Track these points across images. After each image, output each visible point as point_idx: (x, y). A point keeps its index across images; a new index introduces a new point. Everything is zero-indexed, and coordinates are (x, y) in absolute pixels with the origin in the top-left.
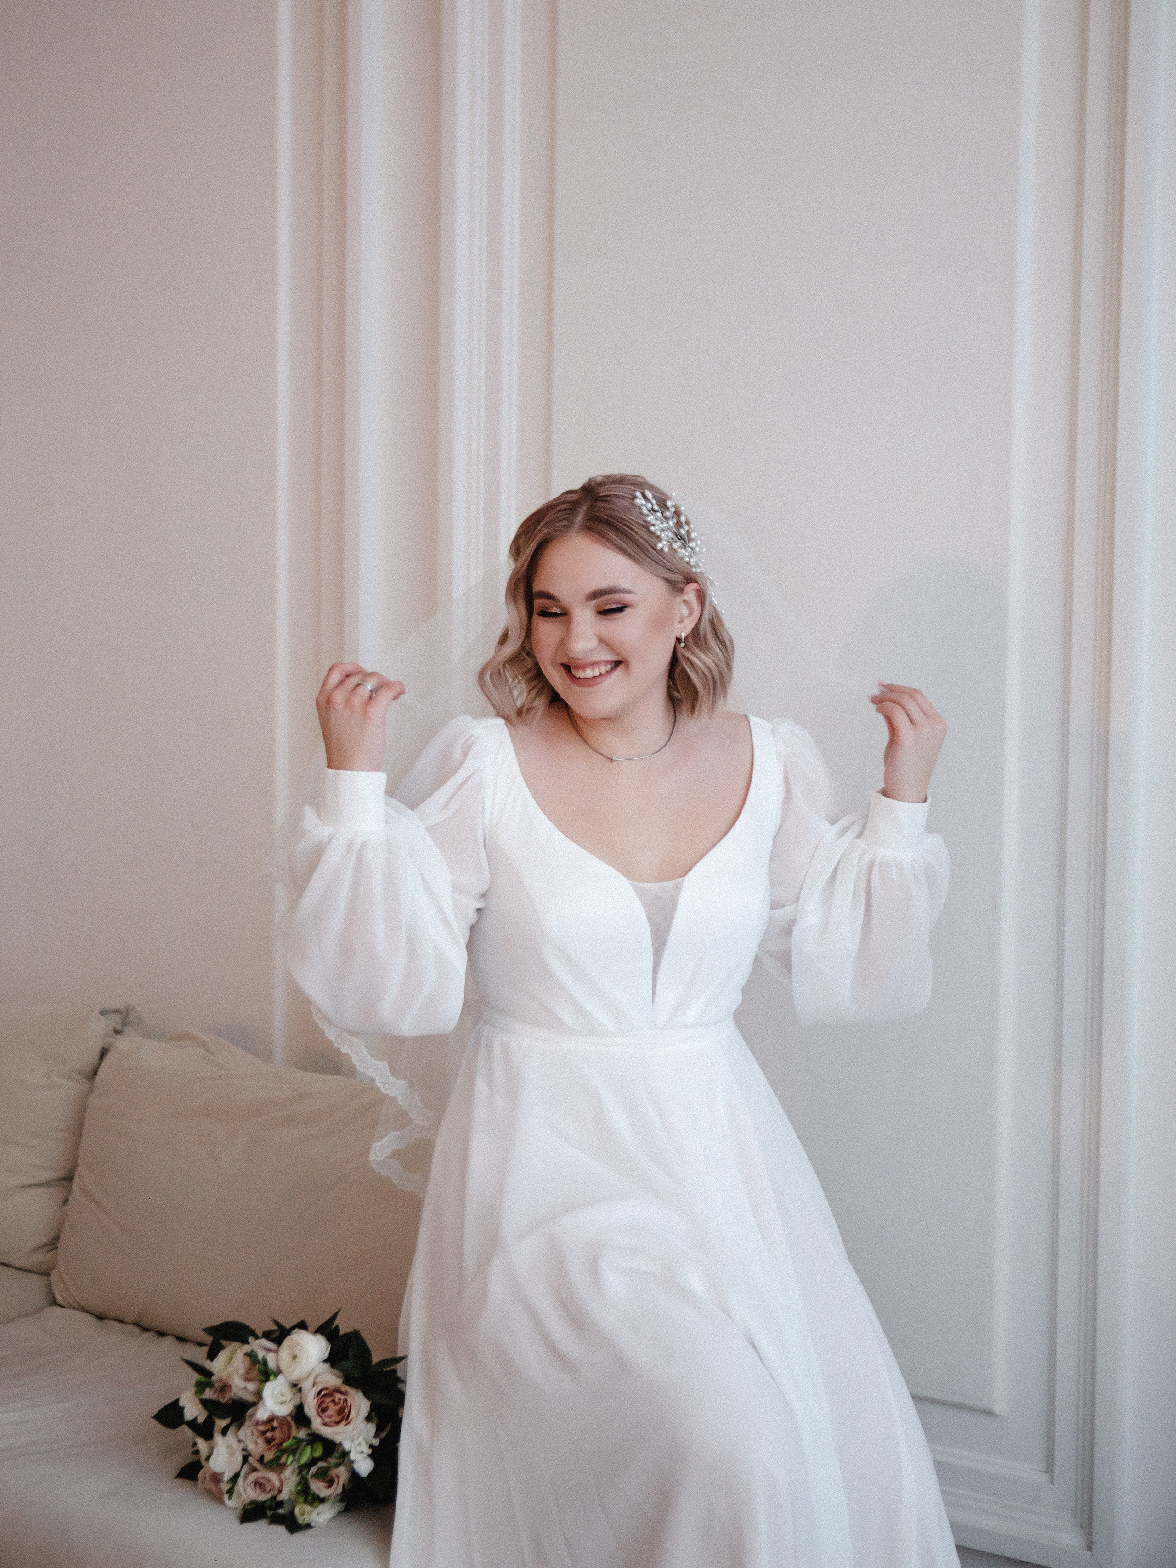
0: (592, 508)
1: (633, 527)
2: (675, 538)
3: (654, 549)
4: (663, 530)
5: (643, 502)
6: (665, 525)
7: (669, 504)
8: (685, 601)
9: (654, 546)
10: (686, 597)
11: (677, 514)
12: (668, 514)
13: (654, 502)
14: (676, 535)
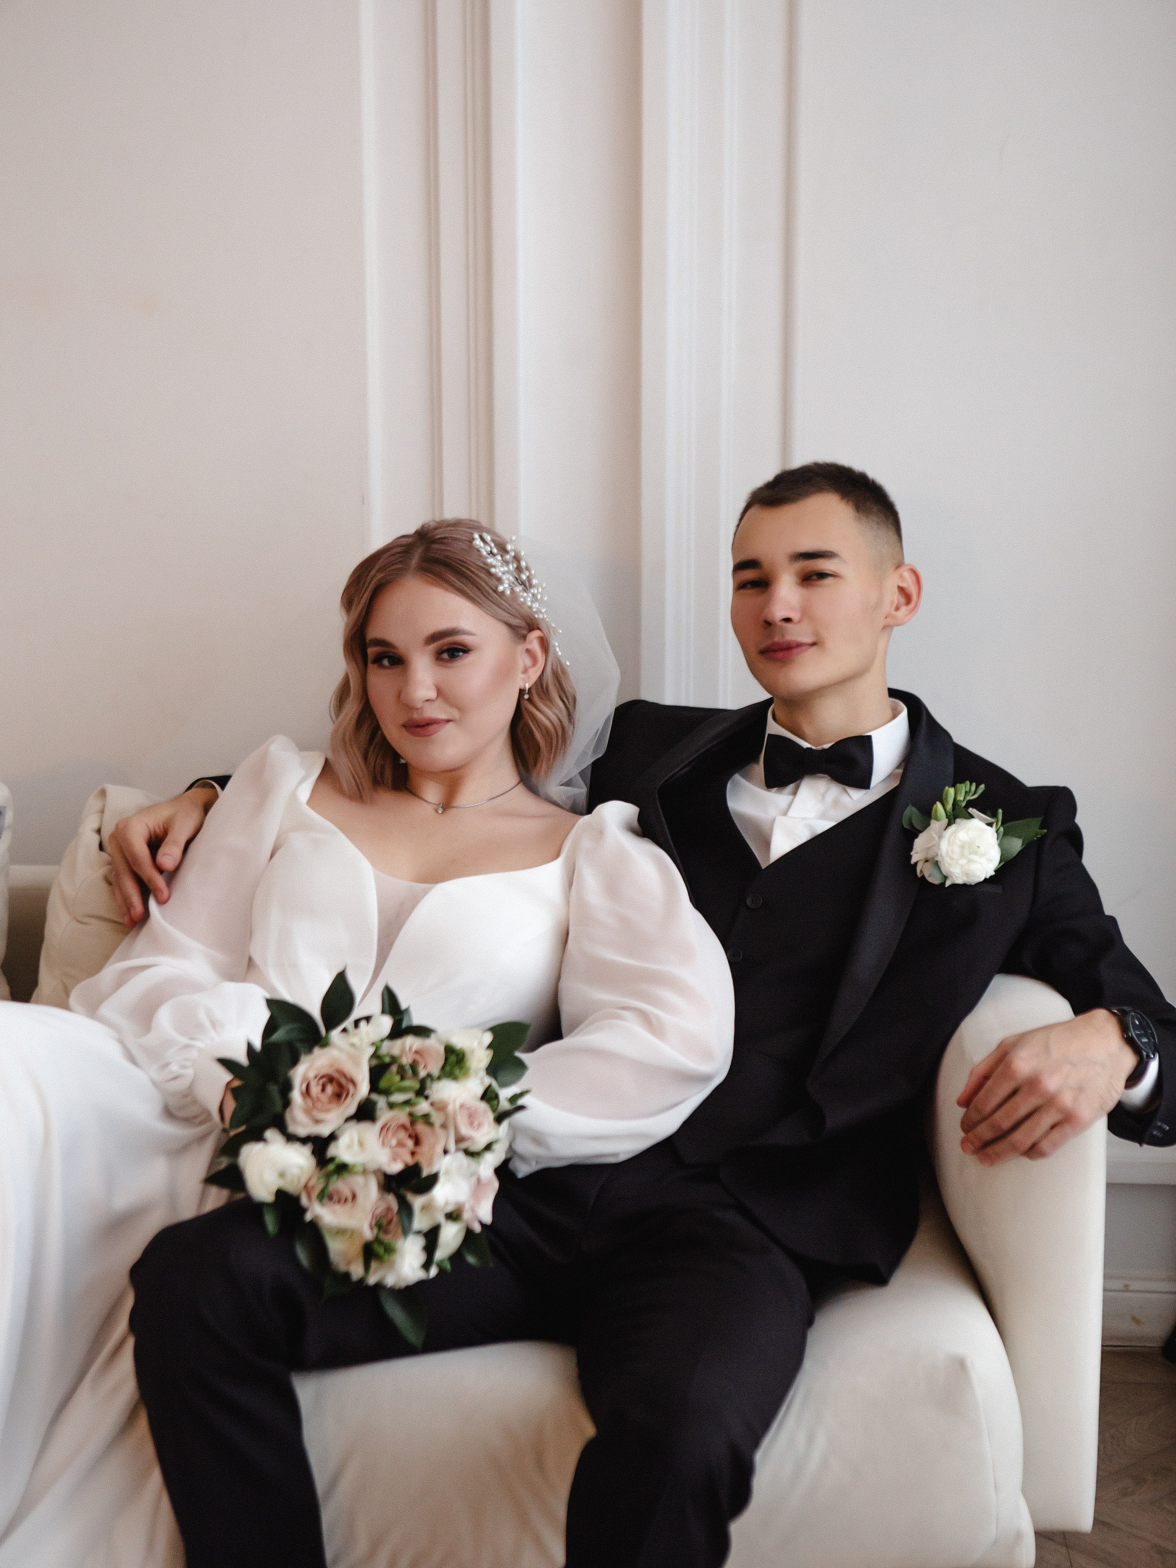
0: (427, 550)
1: (472, 569)
2: (516, 583)
3: (495, 591)
4: (503, 573)
5: (482, 544)
6: (506, 569)
7: (509, 547)
8: (528, 651)
9: (494, 588)
10: (529, 646)
11: (517, 559)
12: (508, 557)
13: (493, 545)
14: (517, 580)
